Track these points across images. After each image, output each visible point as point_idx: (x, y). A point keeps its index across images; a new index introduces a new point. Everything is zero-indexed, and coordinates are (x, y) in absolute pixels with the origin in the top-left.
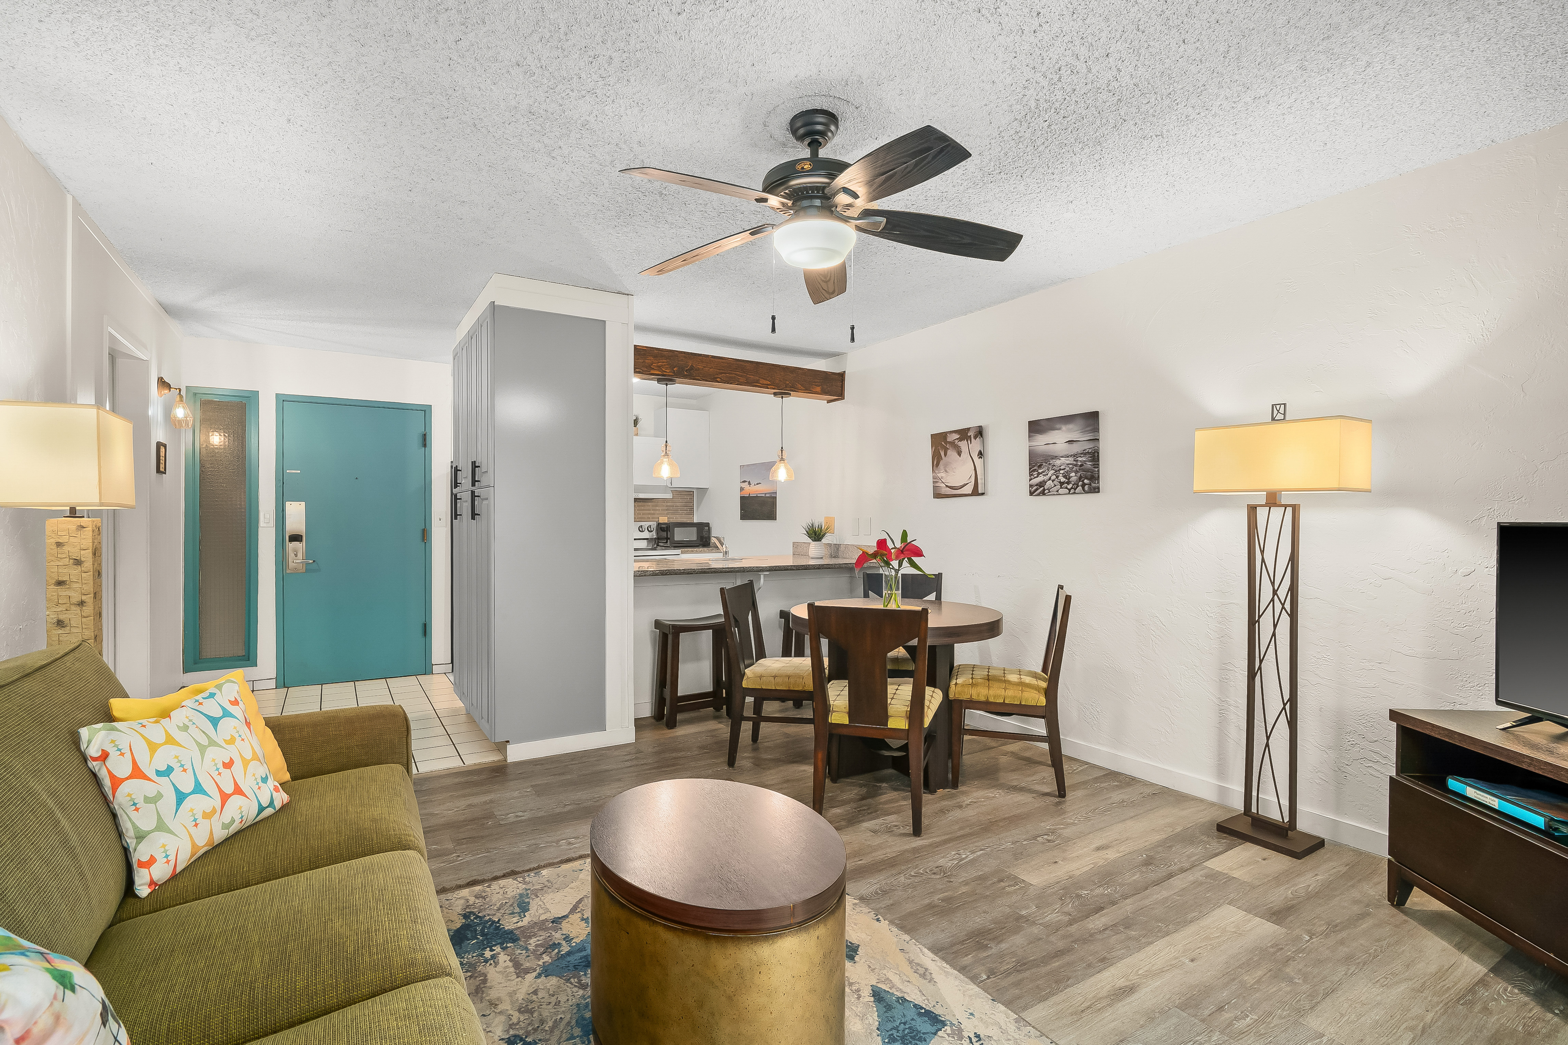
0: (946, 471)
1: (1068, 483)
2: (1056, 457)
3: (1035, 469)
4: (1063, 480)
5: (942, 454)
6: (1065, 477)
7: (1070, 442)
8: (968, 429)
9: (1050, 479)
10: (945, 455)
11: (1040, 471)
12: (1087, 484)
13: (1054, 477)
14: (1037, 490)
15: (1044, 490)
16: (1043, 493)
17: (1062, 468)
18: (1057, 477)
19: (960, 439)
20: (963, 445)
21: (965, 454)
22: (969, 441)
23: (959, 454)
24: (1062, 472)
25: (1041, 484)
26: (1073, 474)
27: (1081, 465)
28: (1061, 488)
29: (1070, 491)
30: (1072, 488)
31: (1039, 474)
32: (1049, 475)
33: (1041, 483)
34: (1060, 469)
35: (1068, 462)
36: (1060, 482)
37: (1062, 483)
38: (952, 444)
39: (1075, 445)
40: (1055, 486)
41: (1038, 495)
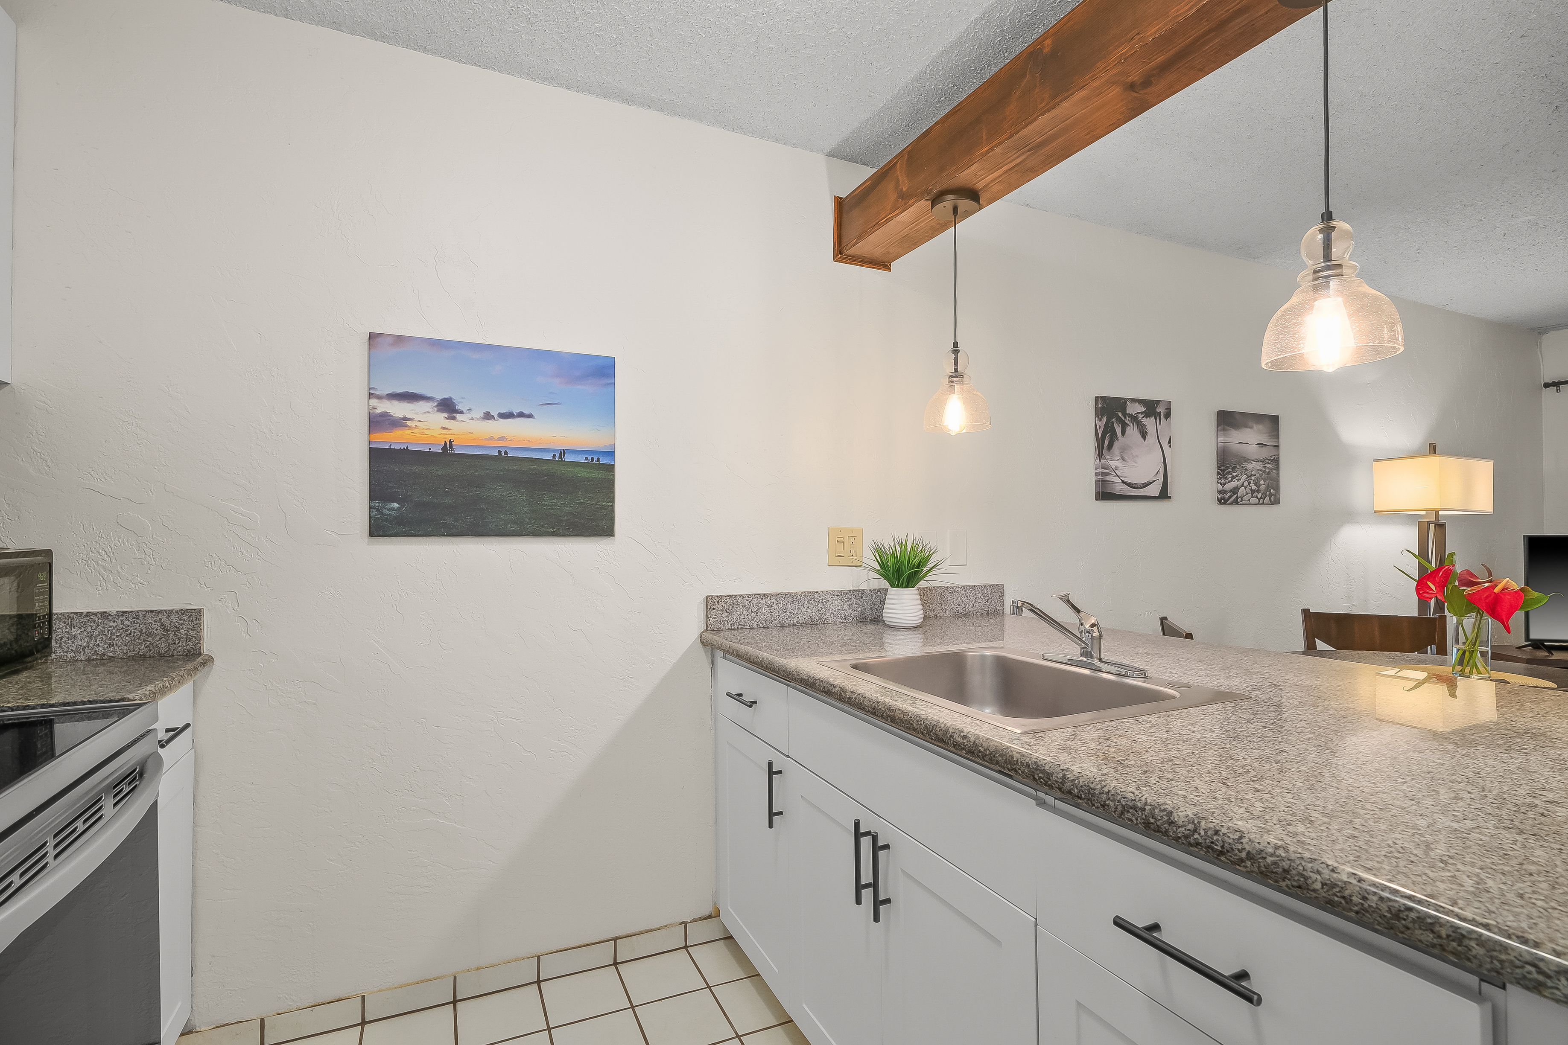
0: (1123, 459)
1: (1258, 492)
2: (1247, 460)
3: (1230, 471)
4: (1254, 487)
5: (1118, 430)
6: (1255, 484)
7: (1260, 444)
8: (1158, 402)
9: (1242, 485)
10: (1123, 433)
11: (1234, 474)
12: (1273, 495)
13: (1246, 483)
14: (1231, 497)
15: (1237, 498)
16: (1235, 502)
17: (1253, 473)
18: (1249, 483)
19: (1147, 415)
20: (1149, 423)
21: (1151, 438)
22: (1158, 420)
23: (1144, 435)
24: (1253, 478)
25: (1235, 491)
26: (1262, 482)
27: (1269, 473)
28: (1252, 497)
29: (1259, 501)
30: (1261, 498)
31: (1233, 478)
32: (1242, 480)
33: (1234, 488)
34: (1252, 475)
35: (1258, 468)
36: (1251, 490)
37: (1253, 491)
38: (1135, 418)
39: (1264, 449)
40: (1247, 494)
41: (1232, 503)
